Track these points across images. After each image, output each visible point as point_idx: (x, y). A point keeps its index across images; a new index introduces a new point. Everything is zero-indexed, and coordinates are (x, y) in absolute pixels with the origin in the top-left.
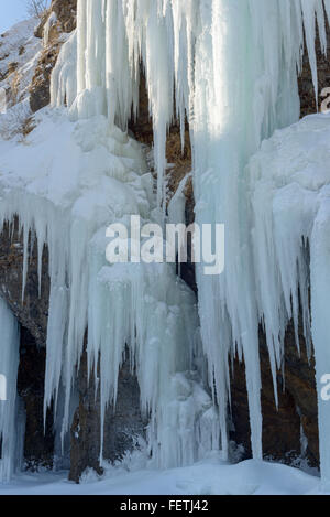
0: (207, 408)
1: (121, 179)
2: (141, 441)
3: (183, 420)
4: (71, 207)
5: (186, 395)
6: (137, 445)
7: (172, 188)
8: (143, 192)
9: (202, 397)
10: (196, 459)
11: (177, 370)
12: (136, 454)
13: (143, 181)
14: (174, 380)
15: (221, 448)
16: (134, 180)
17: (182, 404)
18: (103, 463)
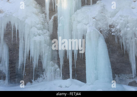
0: (57, 68)
1: (37, 14)
3: (53, 71)
4: (25, 21)
6: (41, 76)
7: (50, 18)
8: (42, 18)
9: (57, 66)
10: (55, 79)
11: (51, 60)
12: (41, 78)
13: (42, 15)
14: (51, 63)
16: (40, 15)
17: (53, 67)
18: (33, 81)
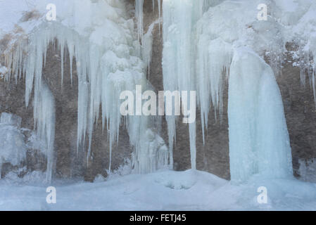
0: (163, 145)
1: (116, 22)
2: (129, 161)
3: (151, 151)
4: (89, 36)
5: (152, 139)
6: (126, 162)
7: (145, 29)
8: (128, 30)
9: (160, 140)
10: (157, 169)
11: (149, 127)
12: (126, 166)
13: (128, 24)
14: (147, 132)
15: (169, 163)
16: (123, 23)
17: (152, 143)
18: (109, 172)
